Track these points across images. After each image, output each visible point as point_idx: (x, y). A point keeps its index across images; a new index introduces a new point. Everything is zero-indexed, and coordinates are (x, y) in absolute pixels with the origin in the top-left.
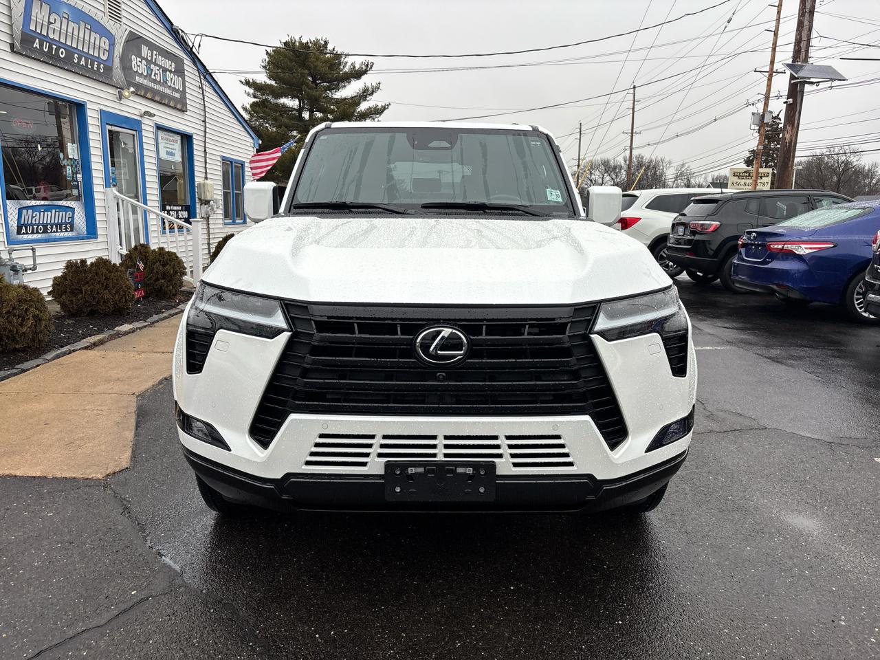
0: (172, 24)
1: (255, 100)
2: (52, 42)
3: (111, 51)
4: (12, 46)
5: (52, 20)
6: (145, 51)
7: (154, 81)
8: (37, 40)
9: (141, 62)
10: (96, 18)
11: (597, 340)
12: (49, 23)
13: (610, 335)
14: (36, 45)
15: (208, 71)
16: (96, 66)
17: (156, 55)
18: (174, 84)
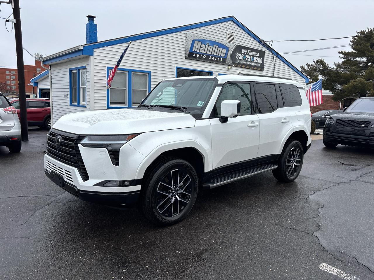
0: (260, 39)
1: (344, 60)
2: (200, 54)
3: (226, 54)
4: (185, 57)
5: (202, 47)
6: (244, 51)
7: (247, 61)
8: (195, 54)
9: (241, 55)
10: (221, 43)
11: (79, 145)
12: (201, 48)
13: (85, 145)
14: (194, 55)
15: (279, 54)
16: (219, 59)
17: (249, 52)
18: (258, 61)
